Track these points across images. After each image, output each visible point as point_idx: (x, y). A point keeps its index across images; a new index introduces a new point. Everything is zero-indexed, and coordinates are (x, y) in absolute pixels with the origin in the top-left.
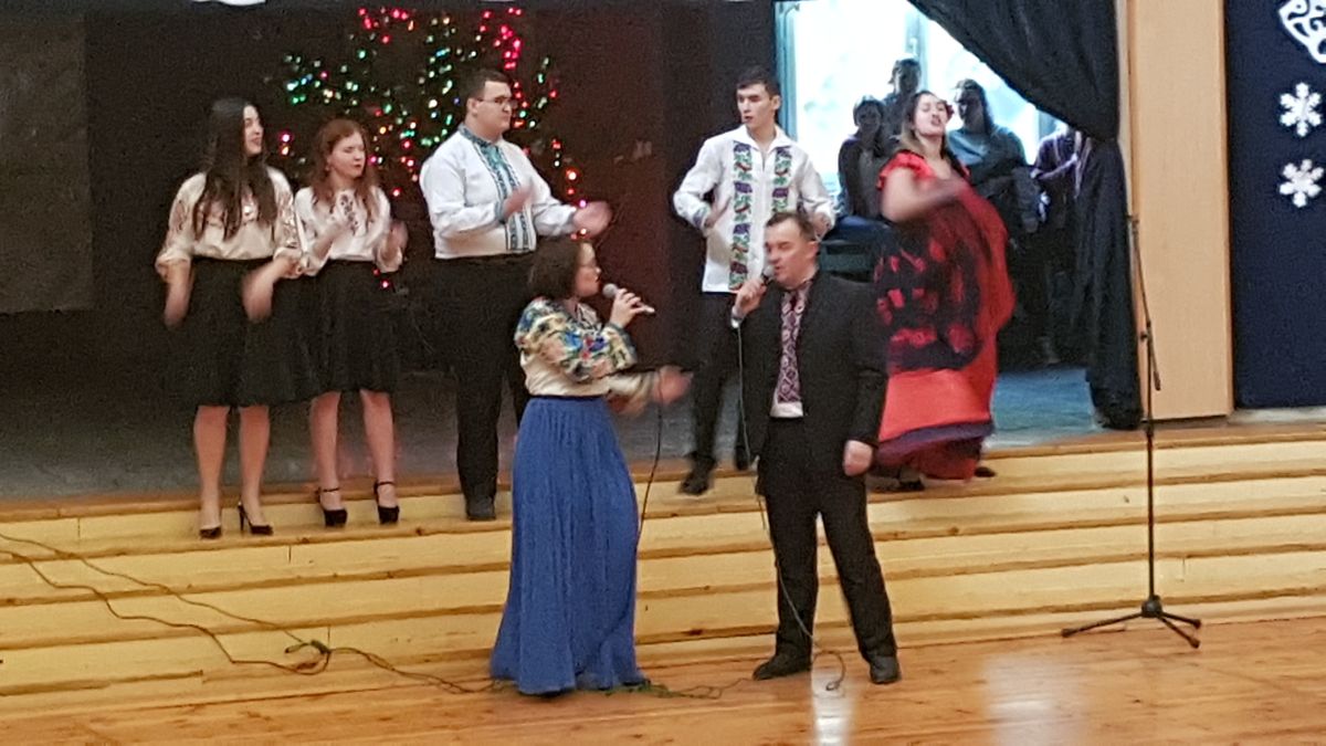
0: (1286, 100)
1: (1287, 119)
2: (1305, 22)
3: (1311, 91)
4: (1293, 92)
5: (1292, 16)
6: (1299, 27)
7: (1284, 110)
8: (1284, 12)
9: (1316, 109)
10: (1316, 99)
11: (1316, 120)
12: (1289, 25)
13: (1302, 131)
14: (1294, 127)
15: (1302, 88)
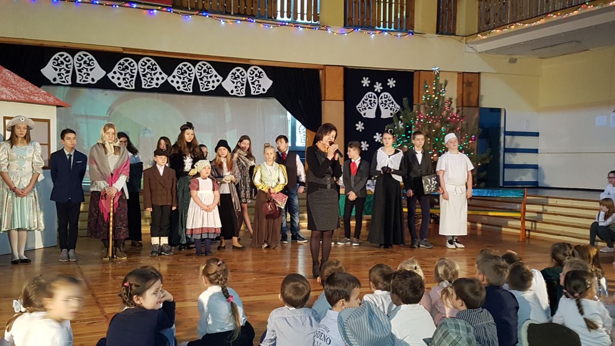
0: (357, 125)
1: (357, 129)
2: (361, 109)
3: (362, 123)
4: (358, 124)
5: (359, 108)
6: (360, 110)
7: (357, 127)
8: (357, 106)
9: (363, 126)
10: (363, 124)
11: (363, 128)
12: (358, 109)
13: (361, 131)
14: (359, 130)
15: (360, 122)
